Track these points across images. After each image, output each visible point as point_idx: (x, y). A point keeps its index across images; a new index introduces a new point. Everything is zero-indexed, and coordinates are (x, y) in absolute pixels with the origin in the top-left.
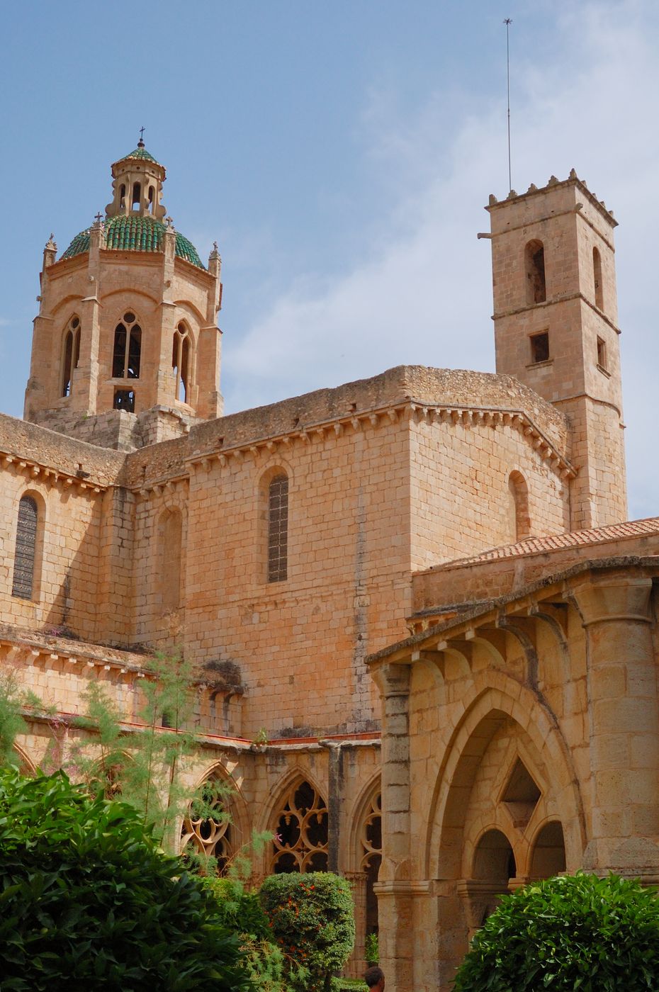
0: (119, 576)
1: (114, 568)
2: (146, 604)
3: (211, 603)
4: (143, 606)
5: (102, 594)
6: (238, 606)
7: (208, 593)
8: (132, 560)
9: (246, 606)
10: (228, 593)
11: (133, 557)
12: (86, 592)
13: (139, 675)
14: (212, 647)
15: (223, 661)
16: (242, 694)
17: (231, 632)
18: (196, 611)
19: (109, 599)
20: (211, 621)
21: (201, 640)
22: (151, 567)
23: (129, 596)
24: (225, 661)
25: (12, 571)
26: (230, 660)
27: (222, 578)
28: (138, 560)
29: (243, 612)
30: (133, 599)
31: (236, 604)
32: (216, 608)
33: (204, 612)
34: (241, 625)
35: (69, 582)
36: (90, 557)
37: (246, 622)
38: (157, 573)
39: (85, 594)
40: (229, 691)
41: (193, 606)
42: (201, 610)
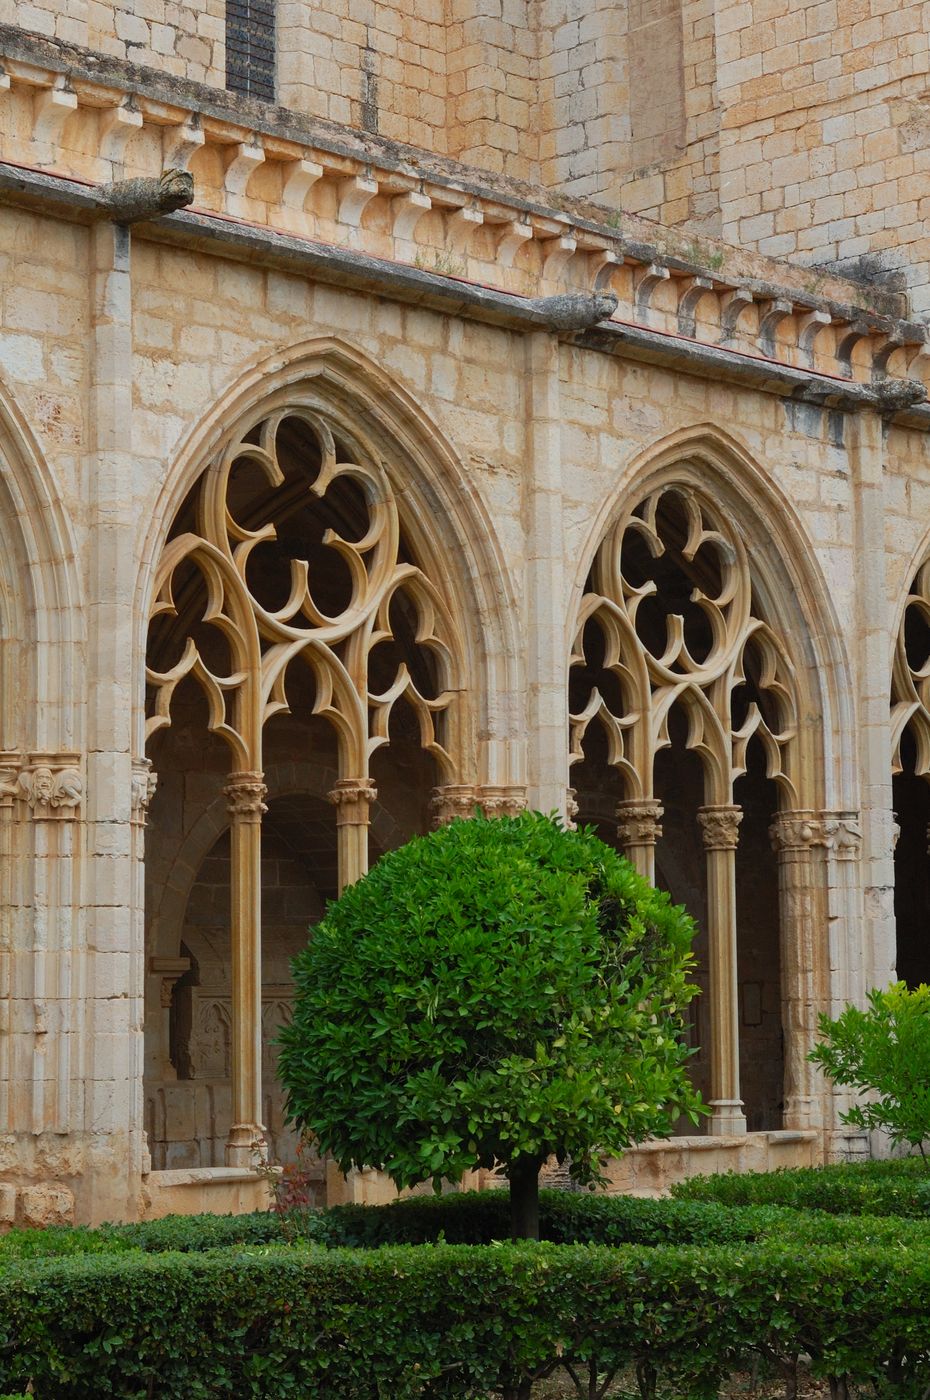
0: (507, 74)
1: (492, 50)
2: (586, 147)
3: (800, 104)
4: (575, 152)
5: (463, 124)
6: (886, 100)
7: (787, 77)
8: (535, 31)
9: (913, 98)
10: (851, 69)
11: (539, 24)
12: (419, 119)
13: (653, 270)
14: (811, 226)
15: (847, 263)
16: (918, 346)
17: (867, 175)
18: (751, 131)
19: (483, 135)
20: (803, 155)
21: (776, 211)
22: (593, 42)
23: (536, 129)
24: (856, 260)
25: (220, 51)
26: (871, 257)
27: (830, 26)
28: (553, 30)
29: (902, 114)
30: (545, 138)
31: (879, 96)
32: (814, 114)
33: (779, 130)
34: (901, 153)
35: (374, 91)
36: (421, 24)
37: (914, 144)
38: (611, 59)
39: (416, 126)
40: (888, 335)
41: (742, 118)
42: (768, 127)
